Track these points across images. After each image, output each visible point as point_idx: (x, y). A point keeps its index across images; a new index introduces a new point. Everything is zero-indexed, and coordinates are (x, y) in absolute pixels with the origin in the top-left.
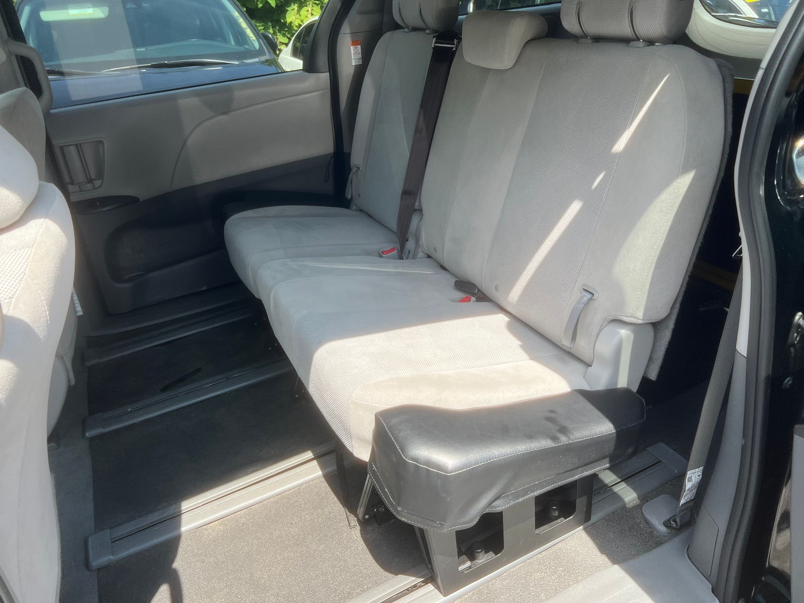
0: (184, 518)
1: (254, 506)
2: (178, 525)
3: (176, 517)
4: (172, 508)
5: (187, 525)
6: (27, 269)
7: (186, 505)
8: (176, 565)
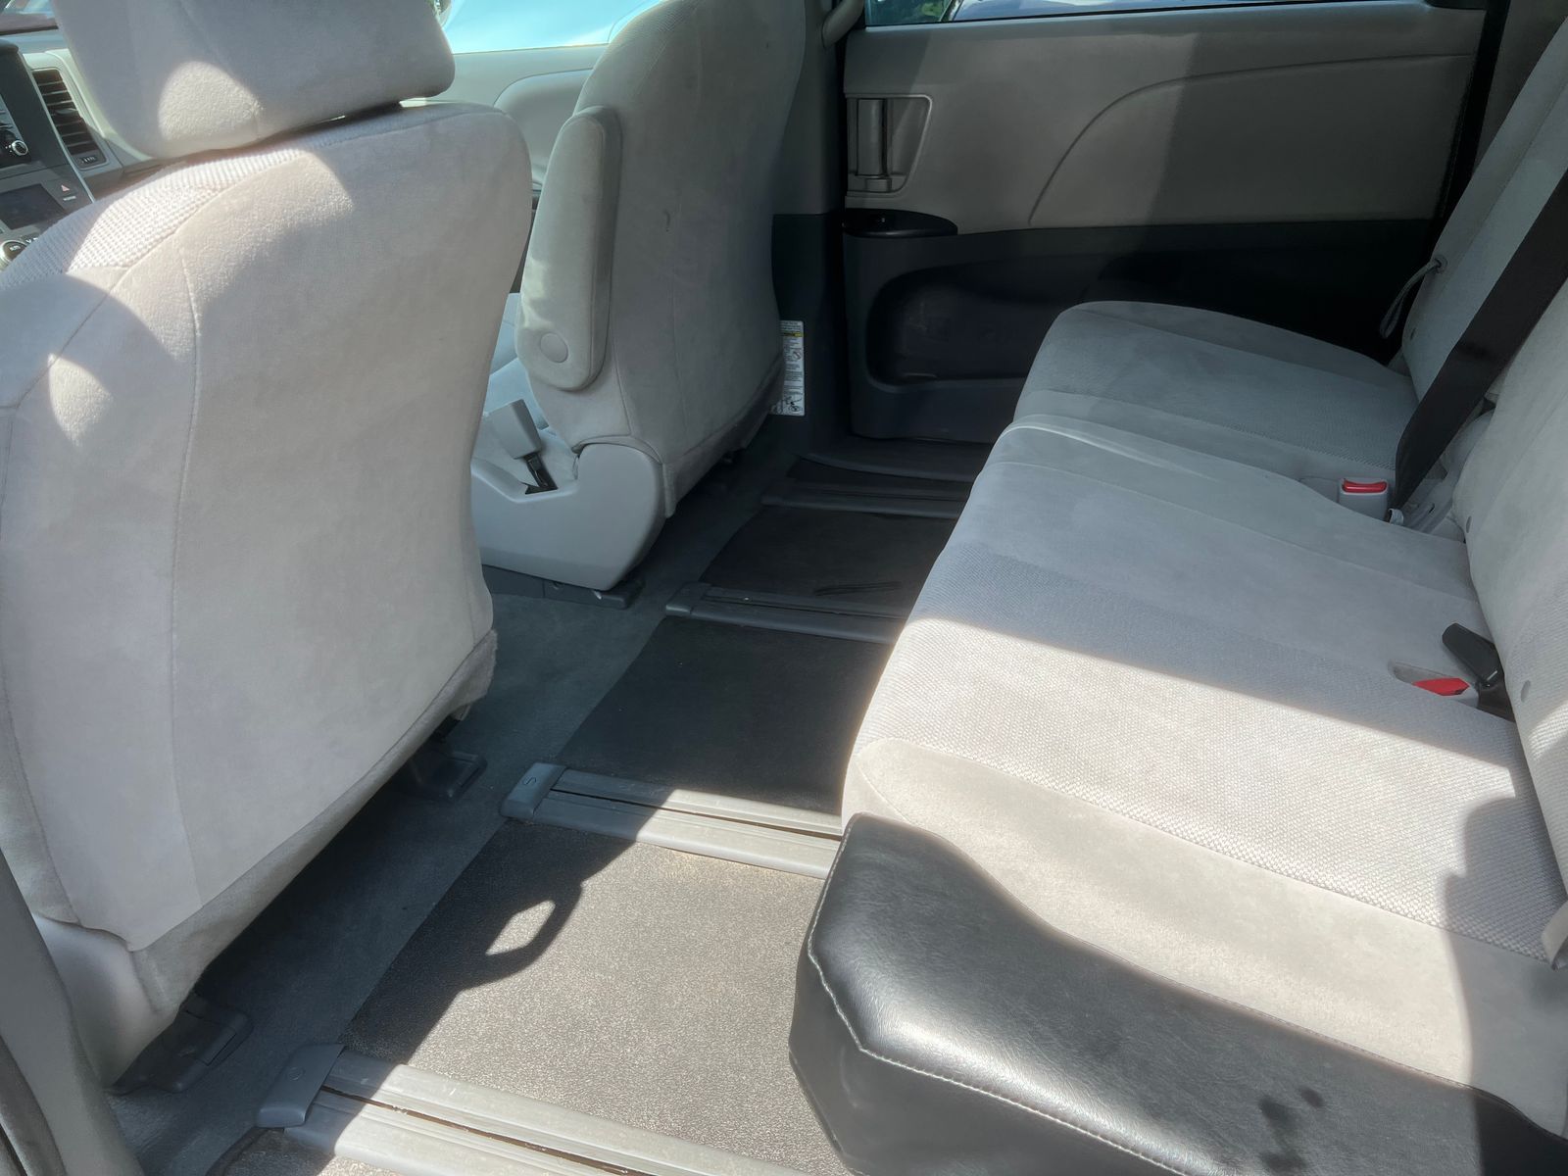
0: (659, 816)
1: (765, 870)
2: (640, 823)
3: (649, 806)
4: (658, 790)
5: (656, 830)
6: (182, 227)
7: (679, 798)
8: (589, 885)
